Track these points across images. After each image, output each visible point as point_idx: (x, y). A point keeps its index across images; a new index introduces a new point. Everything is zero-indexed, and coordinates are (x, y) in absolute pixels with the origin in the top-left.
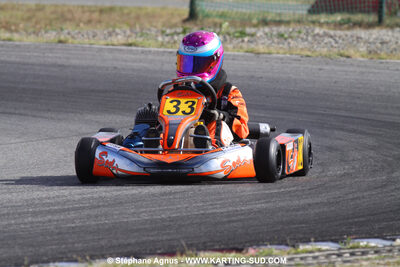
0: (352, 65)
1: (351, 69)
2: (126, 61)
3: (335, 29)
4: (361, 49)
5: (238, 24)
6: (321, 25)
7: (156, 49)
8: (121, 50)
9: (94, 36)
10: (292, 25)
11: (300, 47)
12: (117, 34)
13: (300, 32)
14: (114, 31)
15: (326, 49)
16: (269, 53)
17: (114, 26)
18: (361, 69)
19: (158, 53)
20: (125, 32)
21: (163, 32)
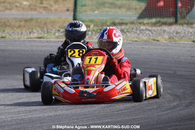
0: (160, 45)
1: (159, 47)
2: (37, 46)
3: (152, 26)
4: (166, 37)
5: (100, 26)
6: (144, 24)
7: (54, 40)
8: (35, 41)
9: (21, 34)
10: (129, 25)
11: (132, 36)
12: (34, 33)
13: (133, 29)
14: (32, 31)
15: (146, 37)
17: (32, 29)
18: (164, 47)
19: (55, 42)
20: (38, 31)
21: (59, 31)
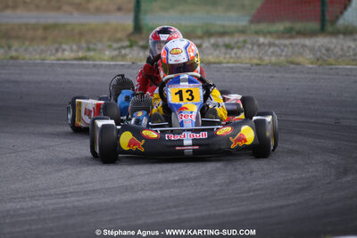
4: (308, 57)
7: (107, 63)
8: (72, 65)
15: (274, 58)
16: (220, 63)
